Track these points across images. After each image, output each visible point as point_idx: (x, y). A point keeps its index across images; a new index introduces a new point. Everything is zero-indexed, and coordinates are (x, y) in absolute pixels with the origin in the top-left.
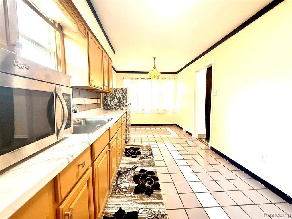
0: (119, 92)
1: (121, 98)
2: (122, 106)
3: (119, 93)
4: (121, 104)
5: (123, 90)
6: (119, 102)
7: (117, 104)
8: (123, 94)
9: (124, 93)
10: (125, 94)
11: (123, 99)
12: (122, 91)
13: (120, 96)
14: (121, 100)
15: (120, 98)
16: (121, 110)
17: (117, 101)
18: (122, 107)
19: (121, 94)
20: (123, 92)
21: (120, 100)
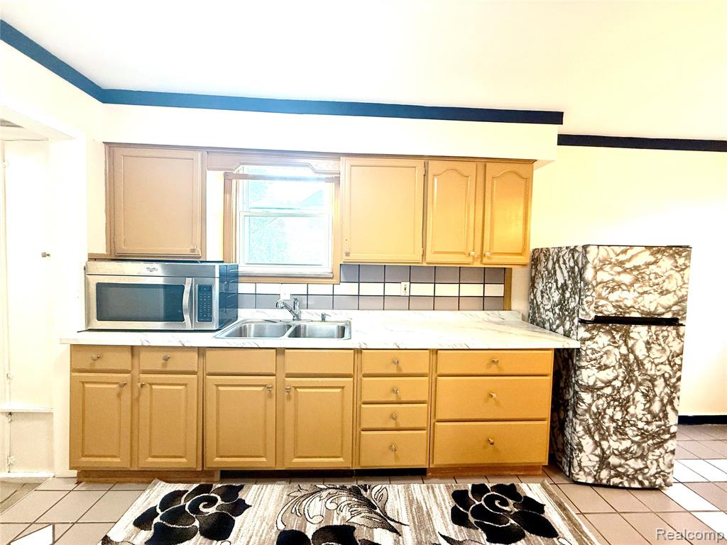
0: (565, 263)
1: (567, 289)
2: (568, 318)
3: (563, 266)
4: (566, 310)
5: (576, 255)
6: (562, 303)
7: (557, 310)
8: (573, 272)
9: (576, 269)
10: (580, 271)
11: (573, 293)
12: (572, 260)
13: (567, 278)
14: (567, 295)
15: (564, 287)
16: (564, 335)
17: (556, 296)
18: (567, 326)
19: (568, 272)
20: (576, 263)
21: (564, 297)
